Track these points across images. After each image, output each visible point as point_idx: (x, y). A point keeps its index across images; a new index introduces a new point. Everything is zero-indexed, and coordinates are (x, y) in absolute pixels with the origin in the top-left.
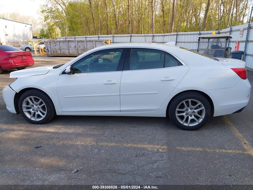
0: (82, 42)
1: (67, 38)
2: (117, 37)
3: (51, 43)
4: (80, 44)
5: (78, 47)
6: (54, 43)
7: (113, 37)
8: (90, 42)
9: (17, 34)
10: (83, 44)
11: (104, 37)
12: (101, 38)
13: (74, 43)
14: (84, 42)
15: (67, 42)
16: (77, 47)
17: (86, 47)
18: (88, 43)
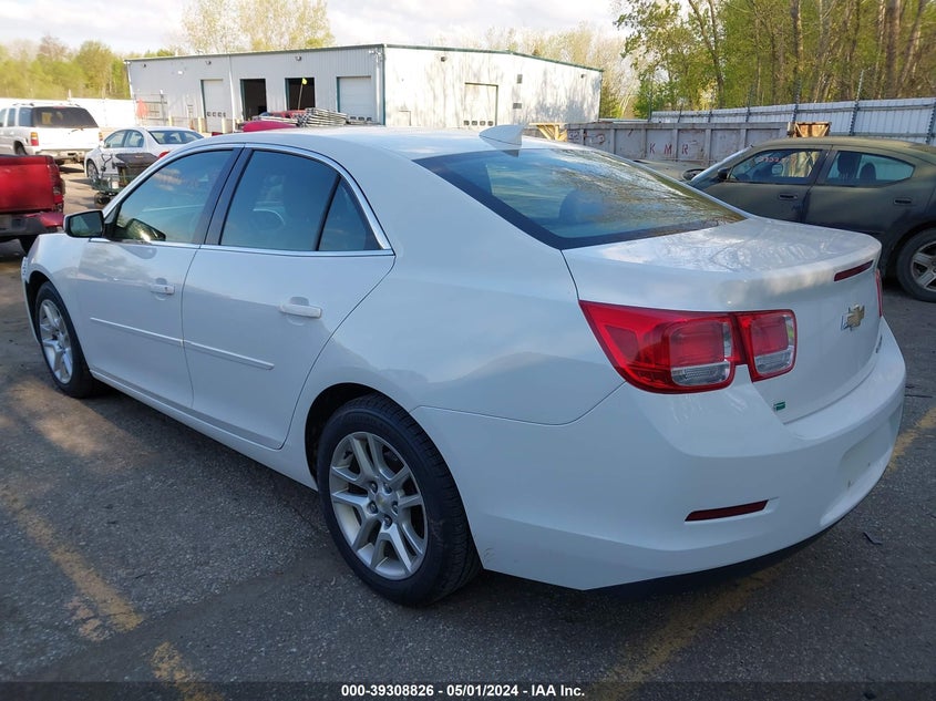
0: (697, 131)
1: (683, 116)
2: (871, 109)
3: (589, 133)
4: (687, 139)
5: (680, 151)
6: (600, 132)
7: (857, 109)
8: (727, 134)
9: (549, 101)
10: (699, 137)
11: (817, 111)
12: (804, 115)
13: (667, 134)
14: (704, 130)
15: (643, 132)
16: (674, 150)
17: (706, 152)
18: (719, 134)
